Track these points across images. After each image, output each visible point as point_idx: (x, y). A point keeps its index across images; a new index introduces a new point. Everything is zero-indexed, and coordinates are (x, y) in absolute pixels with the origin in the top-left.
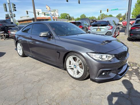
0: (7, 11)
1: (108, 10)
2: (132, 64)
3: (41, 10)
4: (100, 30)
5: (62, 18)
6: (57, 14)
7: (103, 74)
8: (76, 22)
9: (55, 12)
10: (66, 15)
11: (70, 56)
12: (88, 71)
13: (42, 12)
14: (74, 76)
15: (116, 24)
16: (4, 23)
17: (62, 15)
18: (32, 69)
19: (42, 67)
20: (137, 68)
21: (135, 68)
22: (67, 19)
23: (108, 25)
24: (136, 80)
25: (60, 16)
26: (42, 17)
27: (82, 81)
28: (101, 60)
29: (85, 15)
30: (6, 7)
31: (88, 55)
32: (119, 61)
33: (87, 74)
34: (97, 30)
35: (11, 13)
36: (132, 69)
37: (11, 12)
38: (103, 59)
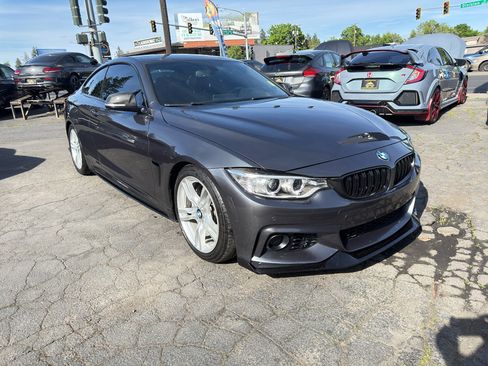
0: (79, 22)
1: (446, 5)
2: (446, 216)
3: (199, 16)
4: (376, 85)
5: (275, 40)
6: (256, 28)
7: (282, 246)
8: (297, 56)
9: (247, 20)
10: (290, 30)
11: (185, 179)
12: (231, 231)
13: (205, 24)
14: (198, 248)
15: (450, 63)
16: (69, 65)
17: (274, 31)
18: (91, 214)
19: (123, 212)
20: (456, 232)
21: (449, 234)
22: (292, 43)
23: (405, 66)
24: (420, 279)
25: (267, 35)
26: (203, 39)
27: (222, 266)
28: (272, 195)
29: (357, 29)
30: (78, 10)
31: (229, 175)
32: (346, 203)
33: (226, 240)
34: (363, 85)
35: (92, 30)
36: (433, 236)
37: (95, 27)
38: (285, 193)
